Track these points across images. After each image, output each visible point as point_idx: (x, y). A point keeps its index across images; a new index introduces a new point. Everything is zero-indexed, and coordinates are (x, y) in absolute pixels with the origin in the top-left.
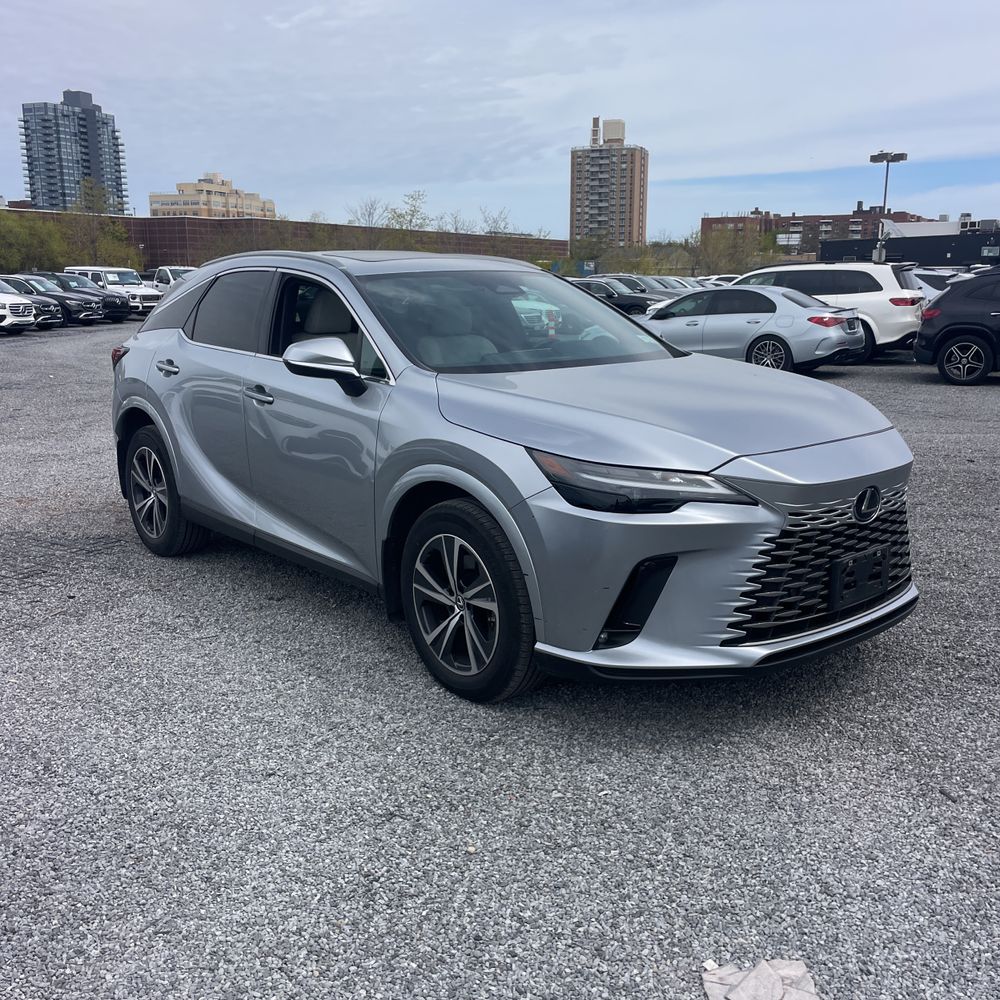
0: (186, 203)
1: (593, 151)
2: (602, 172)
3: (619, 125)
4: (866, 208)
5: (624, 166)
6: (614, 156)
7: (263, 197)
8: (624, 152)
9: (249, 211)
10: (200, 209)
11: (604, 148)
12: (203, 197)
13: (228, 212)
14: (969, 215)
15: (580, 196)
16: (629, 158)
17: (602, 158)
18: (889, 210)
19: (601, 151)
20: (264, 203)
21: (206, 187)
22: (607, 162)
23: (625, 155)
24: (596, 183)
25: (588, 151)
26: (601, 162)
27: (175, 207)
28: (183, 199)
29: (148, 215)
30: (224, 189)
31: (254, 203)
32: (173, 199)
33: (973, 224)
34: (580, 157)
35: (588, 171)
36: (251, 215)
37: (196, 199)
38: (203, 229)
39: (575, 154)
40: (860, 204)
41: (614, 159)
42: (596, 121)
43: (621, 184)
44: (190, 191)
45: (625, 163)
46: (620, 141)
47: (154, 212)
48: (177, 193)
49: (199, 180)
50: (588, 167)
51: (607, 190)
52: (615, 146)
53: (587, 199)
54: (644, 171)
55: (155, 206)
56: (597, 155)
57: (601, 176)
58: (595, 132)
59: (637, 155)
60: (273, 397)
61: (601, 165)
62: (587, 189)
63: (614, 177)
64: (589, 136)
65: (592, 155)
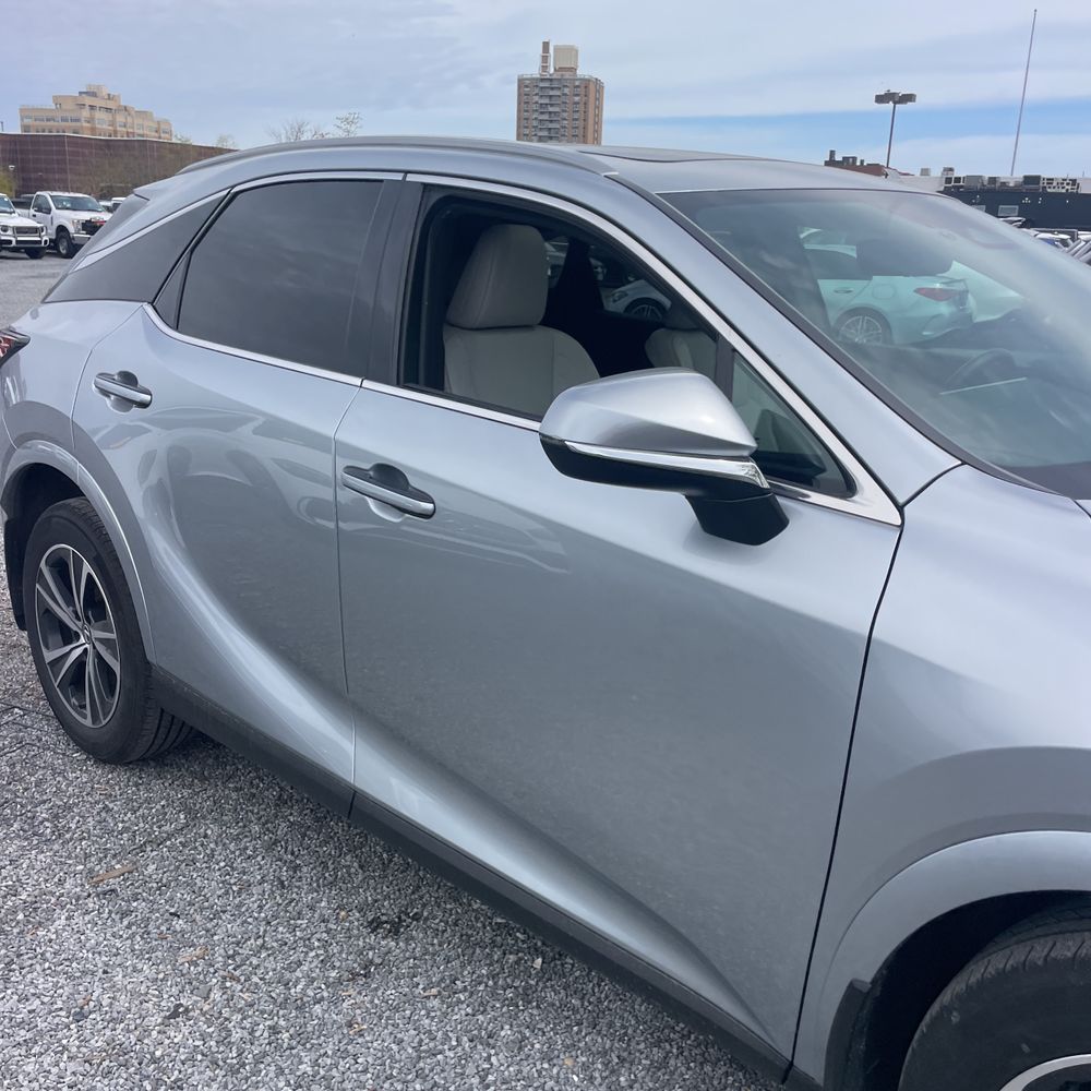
0: (64, 120)
1: (542, 80)
2: (552, 105)
3: (572, 52)
4: (838, 158)
5: (577, 99)
6: (565, 86)
7: (158, 115)
8: (577, 83)
9: (141, 132)
10: (82, 127)
11: (554, 76)
12: (86, 113)
13: (115, 132)
14: (951, 170)
15: (526, 131)
16: (581, 91)
17: (552, 89)
18: (862, 162)
19: (551, 80)
20: (159, 123)
21: (88, 101)
22: (558, 93)
23: (578, 87)
24: (546, 117)
25: (537, 79)
26: (552, 93)
27: (52, 123)
28: (59, 115)
29: (18, 132)
30: (110, 104)
31: (146, 123)
32: (50, 115)
33: (958, 180)
34: (527, 87)
35: (536, 103)
36: (143, 136)
37: (74, 115)
38: (87, 151)
39: (522, 83)
40: (832, 153)
41: (566, 91)
42: (546, 46)
43: (574, 119)
44: (69, 106)
45: (578, 95)
46: (573, 70)
47: (26, 128)
48: (54, 107)
49: (80, 93)
50: (536, 98)
51: (558, 126)
52: (567, 75)
53: (536, 134)
54: (599, 107)
55: (27, 121)
56: (546, 84)
57: (551, 109)
58: (545, 59)
59: (592, 87)
60: (433, 503)
61: (551, 97)
62: (535, 123)
63: (565, 111)
64: (538, 62)
65: (542, 85)
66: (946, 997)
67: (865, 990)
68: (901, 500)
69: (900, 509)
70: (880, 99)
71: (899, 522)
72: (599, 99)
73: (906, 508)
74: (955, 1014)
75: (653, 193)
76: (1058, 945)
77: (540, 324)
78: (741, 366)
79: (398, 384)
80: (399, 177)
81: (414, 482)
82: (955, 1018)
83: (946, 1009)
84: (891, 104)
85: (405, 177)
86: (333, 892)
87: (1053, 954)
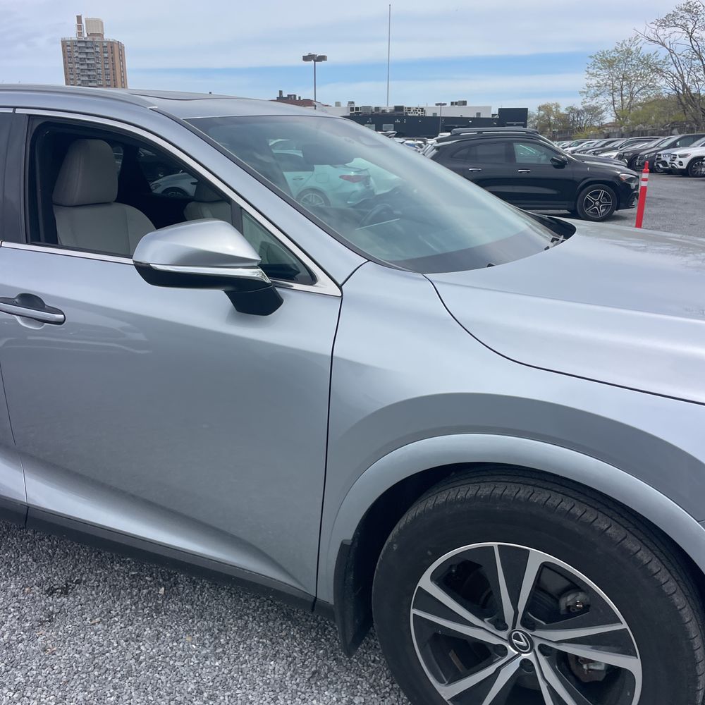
1: (79, 42)
2: (88, 59)
3: (99, 23)
4: (285, 95)
5: (106, 55)
6: (98, 46)
8: (105, 44)
11: (88, 40)
14: (353, 103)
16: (109, 49)
17: (87, 48)
18: (300, 98)
19: (86, 42)
22: (92, 51)
23: (105, 47)
24: (85, 67)
25: (75, 41)
26: (87, 51)
33: (357, 109)
34: (69, 46)
35: (77, 57)
39: (64, 43)
40: (281, 92)
41: (98, 49)
42: (79, 18)
43: (105, 69)
45: (107, 52)
46: (101, 35)
50: (77, 54)
51: (95, 74)
52: (97, 39)
53: (79, 79)
54: (122, 60)
56: (83, 45)
57: (88, 62)
58: (79, 27)
59: (115, 46)
60: (63, 314)
61: (87, 53)
62: (78, 71)
63: (99, 63)
64: (75, 30)
65: (79, 45)
66: (390, 539)
67: (350, 544)
68: (340, 283)
69: (340, 287)
70: (306, 58)
71: (340, 295)
72: (122, 56)
73: (343, 287)
74: (395, 545)
75: (181, 119)
76: (439, 498)
77: (116, 201)
78: (247, 217)
79: (27, 243)
80: (11, 111)
81: (47, 303)
82: (395, 547)
83: (391, 544)
84: (313, 62)
85: (14, 111)
86: (18, 578)
87: (436, 502)
